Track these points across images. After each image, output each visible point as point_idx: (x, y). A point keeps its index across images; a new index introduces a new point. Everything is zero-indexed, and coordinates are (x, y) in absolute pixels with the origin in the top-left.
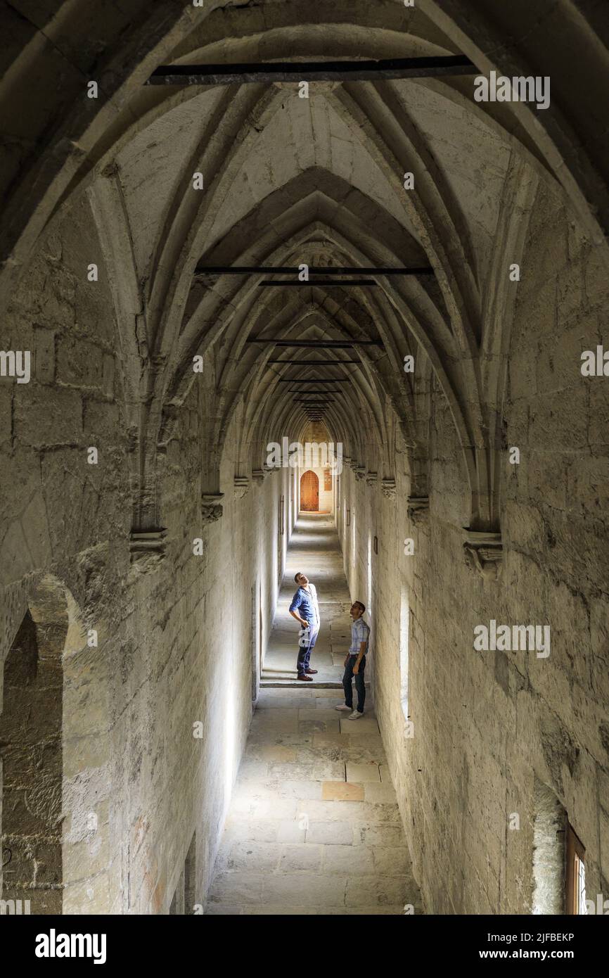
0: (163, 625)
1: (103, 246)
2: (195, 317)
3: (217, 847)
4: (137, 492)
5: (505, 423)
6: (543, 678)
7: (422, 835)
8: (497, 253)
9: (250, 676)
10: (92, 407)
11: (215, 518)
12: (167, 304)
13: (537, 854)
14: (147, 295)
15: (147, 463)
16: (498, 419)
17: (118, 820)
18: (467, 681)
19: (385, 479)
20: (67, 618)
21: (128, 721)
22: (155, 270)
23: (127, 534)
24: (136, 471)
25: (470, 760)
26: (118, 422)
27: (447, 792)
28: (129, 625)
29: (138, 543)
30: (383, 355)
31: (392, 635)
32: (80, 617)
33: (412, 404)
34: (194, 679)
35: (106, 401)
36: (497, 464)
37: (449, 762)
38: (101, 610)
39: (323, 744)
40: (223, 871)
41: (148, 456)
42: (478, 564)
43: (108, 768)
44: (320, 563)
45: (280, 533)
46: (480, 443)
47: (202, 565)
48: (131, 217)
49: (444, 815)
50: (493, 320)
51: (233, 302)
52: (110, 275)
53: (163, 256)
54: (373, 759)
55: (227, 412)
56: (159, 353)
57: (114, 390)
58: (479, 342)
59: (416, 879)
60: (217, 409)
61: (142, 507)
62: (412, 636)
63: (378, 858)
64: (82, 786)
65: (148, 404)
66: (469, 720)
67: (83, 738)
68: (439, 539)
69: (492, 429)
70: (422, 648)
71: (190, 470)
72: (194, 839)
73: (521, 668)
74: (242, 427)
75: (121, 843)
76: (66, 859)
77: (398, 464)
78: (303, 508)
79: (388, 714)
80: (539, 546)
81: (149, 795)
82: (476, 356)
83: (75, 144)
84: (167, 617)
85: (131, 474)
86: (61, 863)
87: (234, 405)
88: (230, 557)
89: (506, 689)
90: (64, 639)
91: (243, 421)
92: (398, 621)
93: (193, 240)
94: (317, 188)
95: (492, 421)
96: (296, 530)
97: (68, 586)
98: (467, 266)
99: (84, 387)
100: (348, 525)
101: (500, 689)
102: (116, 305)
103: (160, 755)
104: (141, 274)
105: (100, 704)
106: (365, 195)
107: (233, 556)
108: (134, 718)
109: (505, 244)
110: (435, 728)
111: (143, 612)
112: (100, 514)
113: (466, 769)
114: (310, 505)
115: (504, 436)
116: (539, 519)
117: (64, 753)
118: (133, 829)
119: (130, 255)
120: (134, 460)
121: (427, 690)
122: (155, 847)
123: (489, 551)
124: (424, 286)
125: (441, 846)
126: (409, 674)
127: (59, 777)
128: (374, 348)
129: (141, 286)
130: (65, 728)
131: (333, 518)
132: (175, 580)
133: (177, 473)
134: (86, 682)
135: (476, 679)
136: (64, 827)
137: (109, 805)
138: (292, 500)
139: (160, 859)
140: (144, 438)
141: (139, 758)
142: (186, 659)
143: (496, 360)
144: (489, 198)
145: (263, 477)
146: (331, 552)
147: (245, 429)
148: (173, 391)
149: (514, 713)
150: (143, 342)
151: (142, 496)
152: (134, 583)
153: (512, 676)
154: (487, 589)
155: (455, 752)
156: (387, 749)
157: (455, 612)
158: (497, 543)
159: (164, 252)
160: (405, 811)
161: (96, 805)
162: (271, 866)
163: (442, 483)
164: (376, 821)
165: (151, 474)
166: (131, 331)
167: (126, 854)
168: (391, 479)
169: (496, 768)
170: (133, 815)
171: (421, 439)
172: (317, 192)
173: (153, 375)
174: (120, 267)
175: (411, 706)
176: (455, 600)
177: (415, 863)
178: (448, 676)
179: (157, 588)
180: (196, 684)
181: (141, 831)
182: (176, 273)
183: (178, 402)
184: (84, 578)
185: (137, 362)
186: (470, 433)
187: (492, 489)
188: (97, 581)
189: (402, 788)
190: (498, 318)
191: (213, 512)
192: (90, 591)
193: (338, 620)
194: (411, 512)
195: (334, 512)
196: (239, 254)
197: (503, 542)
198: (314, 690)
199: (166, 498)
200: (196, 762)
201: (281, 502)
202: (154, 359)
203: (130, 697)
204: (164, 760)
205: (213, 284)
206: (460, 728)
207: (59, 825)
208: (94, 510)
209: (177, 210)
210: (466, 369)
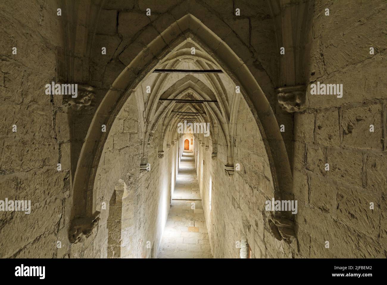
0: (147, 188)
1: (136, 95)
2: (158, 111)
3: (160, 245)
4: (142, 155)
5: (235, 140)
6: (243, 206)
7: (214, 242)
8: (234, 99)
9: (170, 197)
10: (132, 136)
11: (162, 158)
12: (151, 108)
13: (241, 250)
14: (146, 106)
15: (145, 148)
16: (234, 139)
17: (135, 240)
18: (225, 203)
19: (206, 146)
20: (124, 189)
21: (138, 214)
22: (148, 100)
23: (140, 166)
24: (142, 150)
25: (226, 224)
26: (138, 138)
27: (220, 231)
28: (139, 189)
29: (142, 168)
30: (206, 116)
31: (207, 187)
32: (127, 189)
33: (213, 129)
34: (155, 201)
35: (135, 134)
36: (233, 150)
37: (221, 223)
38: (132, 186)
39: (188, 216)
40: (161, 251)
41: (145, 146)
42: (228, 175)
43: (133, 227)
44: (189, 165)
45: (179, 157)
46: (229, 145)
47: (158, 170)
48: (143, 88)
49: (219, 237)
50: (233, 115)
51: (168, 107)
52: (137, 102)
53: (151, 97)
54: (202, 220)
55: (165, 130)
56: (149, 120)
57: (137, 130)
58: (229, 120)
59: (212, 253)
60: (163, 129)
61: (143, 159)
62: (212, 189)
63: (202, 248)
64: (126, 232)
65: (146, 133)
66: (226, 213)
67: (126, 219)
68: (219, 165)
69: (232, 141)
70: (215, 192)
71: (155, 146)
72: (154, 243)
73: (238, 202)
74: (169, 132)
75: (136, 246)
76: (121, 251)
77: (210, 143)
78: (185, 149)
79: (206, 208)
80: (243, 173)
81: (143, 233)
82: (228, 123)
83: (133, 90)
84: (149, 186)
85: (141, 151)
86: (120, 252)
87: (167, 128)
88: (165, 166)
89: (235, 207)
90: (123, 194)
91: (169, 130)
92: (209, 184)
93: (158, 94)
94: (190, 80)
95: (232, 139)
96: (183, 156)
97: (125, 181)
98: (226, 102)
99: (130, 131)
100: (197, 155)
101: (233, 207)
102: (138, 109)
103: (146, 222)
104: (145, 101)
105: (131, 210)
106: (202, 82)
107: (166, 166)
108: (140, 213)
109: (235, 97)
110: (218, 214)
111: (143, 185)
112: (133, 162)
113: (225, 226)
114: (187, 148)
115: (235, 143)
116: (243, 166)
117: (122, 223)
118: (139, 243)
119: (143, 97)
120: (142, 147)
121: (216, 204)
122: (144, 246)
123: (231, 172)
124: (216, 105)
125: (218, 245)
126: (212, 198)
127: (120, 230)
128: (204, 115)
129: (145, 104)
130: (122, 217)
131: (193, 152)
132: (151, 176)
133: (152, 148)
134: (128, 205)
135: (228, 203)
136: (121, 242)
137: (133, 237)
138: (182, 148)
139: (145, 250)
140: (144, 142)
141: (141, 223)
142: (153, 196)
143: (233, 125)
144: (232, 86)
145: (174, 144)
146: (192, 162)
147: (170, 132)
148: (152, 129)
149: (236, 213)
150: (145, 118)
151: (143, 156)
152: (141, 178)
153: (236, 204)
154: (230, 181)
155: (222, 221)
156: (206, 218)
157: (223, 185)
158: (233, 170)
159: (151, 96)
160: (210, 235)
161: (130, 237)
162: (174, 250)
163: (220, 151)
164: (202, 238)
165: (146, 150)
166: (142, 115)
167: (136, 249)
168: (207, 146)
169: (232, 227)
170: (138, 239)
171: (216, 138)
172: (190, 81)
173: (147, 126)
174: (140, 100)
175: (212, 207)
176: (223, 181)
177: (212, 249)
178: (221, 201)
179: (146, 179)
180: (155, 202)
181: (141, 243)
182: (154, 101)
183: (153, 132)
184: (128, 178)
185: (143, 123)
186: (227, 142)
187: (232, 156)
188: (132, 179)
189: (209, 229)
190: (234, 115)
191: (161, 156)
192: (130, 182)
193: (194, 181)
194: (213, 157)
195: (193, 151)
196: (170, 95)
197: (234, 170)
198: (187, 201)
199: (149, 154)
200: (155, 222)
201: (179, 149)
202: (147, 122)
203: (139, 208)
204: (147, 223)
205: (163, 103)
206: (224, 215)
207: (120, 242)
208: (132, 161)
209: (154, 86)
210: (226, 126)
